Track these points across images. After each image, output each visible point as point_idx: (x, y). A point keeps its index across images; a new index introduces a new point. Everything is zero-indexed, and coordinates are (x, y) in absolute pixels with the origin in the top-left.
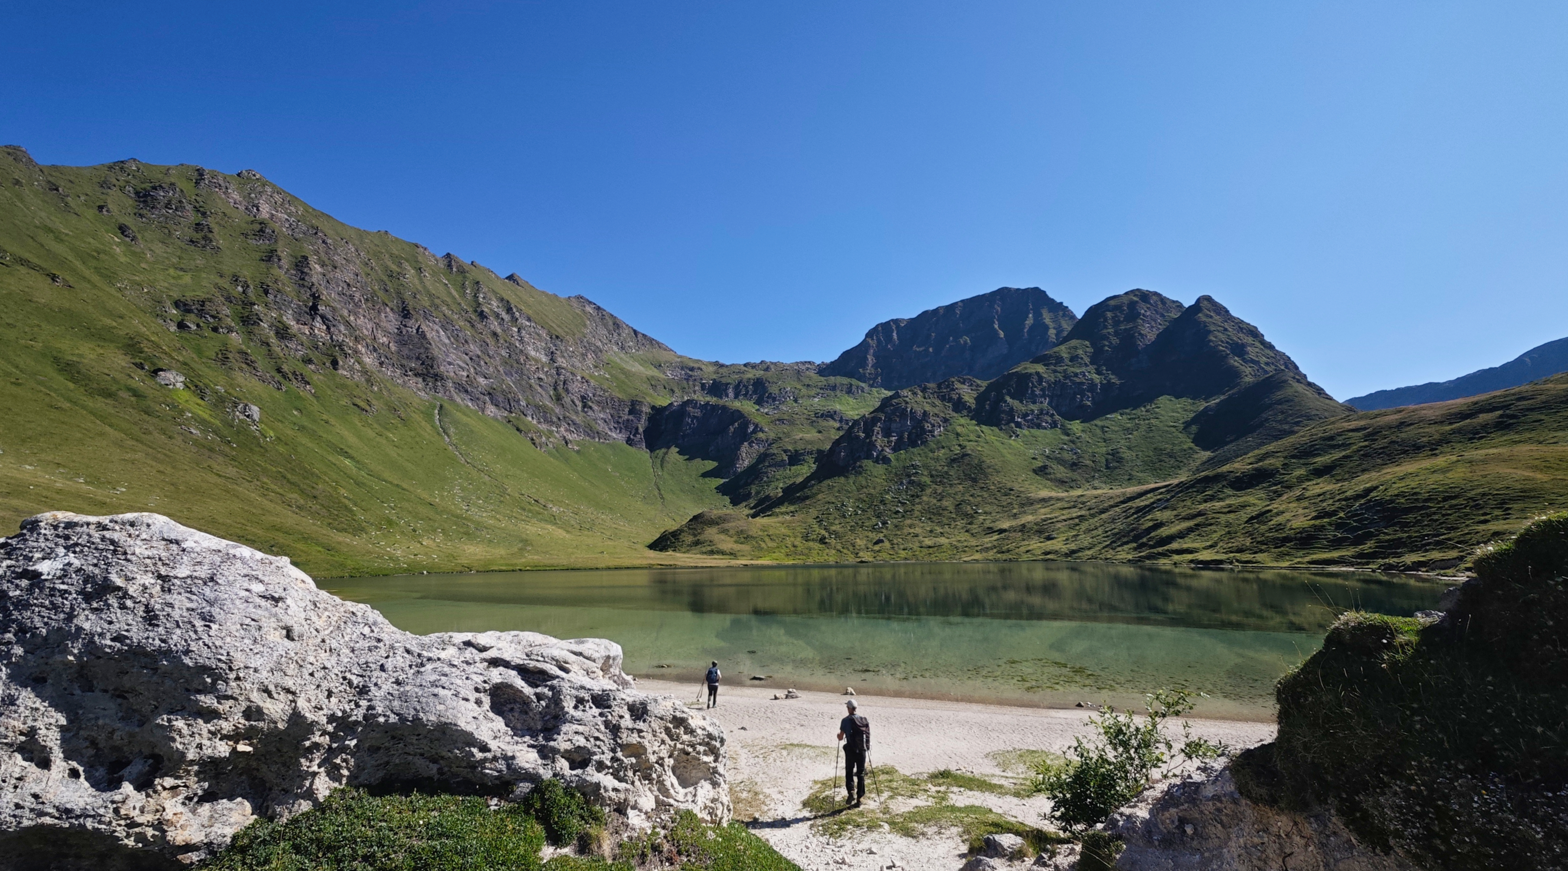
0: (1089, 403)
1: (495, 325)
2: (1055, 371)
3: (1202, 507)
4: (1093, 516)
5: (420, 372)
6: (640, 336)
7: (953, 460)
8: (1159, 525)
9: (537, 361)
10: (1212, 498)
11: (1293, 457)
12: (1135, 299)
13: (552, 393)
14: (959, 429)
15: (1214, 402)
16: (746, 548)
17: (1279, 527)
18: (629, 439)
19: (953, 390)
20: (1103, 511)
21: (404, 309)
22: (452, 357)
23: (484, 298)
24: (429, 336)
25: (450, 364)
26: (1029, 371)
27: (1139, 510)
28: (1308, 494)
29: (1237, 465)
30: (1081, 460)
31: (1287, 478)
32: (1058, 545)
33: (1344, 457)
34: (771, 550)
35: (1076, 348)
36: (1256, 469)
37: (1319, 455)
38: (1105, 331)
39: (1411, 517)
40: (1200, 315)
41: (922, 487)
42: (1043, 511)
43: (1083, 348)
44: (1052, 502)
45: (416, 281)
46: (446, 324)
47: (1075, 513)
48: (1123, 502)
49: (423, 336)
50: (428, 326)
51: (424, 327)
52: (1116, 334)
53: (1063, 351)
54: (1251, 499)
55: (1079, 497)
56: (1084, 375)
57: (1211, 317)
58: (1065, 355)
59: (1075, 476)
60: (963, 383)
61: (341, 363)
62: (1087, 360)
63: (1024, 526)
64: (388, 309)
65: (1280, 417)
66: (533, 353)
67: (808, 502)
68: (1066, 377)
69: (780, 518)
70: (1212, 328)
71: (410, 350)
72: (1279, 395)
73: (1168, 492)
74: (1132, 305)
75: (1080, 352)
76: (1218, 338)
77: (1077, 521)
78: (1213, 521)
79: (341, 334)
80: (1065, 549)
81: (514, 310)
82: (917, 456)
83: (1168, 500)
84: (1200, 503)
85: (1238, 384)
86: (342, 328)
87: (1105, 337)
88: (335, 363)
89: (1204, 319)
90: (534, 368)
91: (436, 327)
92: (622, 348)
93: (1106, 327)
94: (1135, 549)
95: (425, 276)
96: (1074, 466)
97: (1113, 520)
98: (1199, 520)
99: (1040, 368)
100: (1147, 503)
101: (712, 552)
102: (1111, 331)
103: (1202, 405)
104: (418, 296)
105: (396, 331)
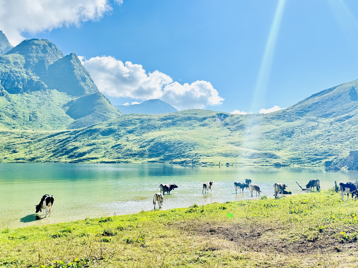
0: (21, 88)
2: (5, 67)
3: (93, 141)
4: (36, 142)
8: (76, 148)
10: (95, 138)
11: (120, 126)
12: (46, 44)
15: (75, 99)
20: (40, 141)
27: (61, 141)
28: (130, 139)
29: (101, 126)
30: (17, 114)
31: (120, 133)
32: (21, 154)
33: (136, 128)
35: (17, 58)
36: (109, 129)
37: (128, 126)
38: (31, 55)
39: (171, 149)
40: (71, 60)
42: (5, 138)
43: (20, 58)
44: (8, 134)
47: (25, 140)
48: (49, 137)
52: (37, 57)
53: (10, 57)
54: (110, 140)
55: (23, 133)
56: (20, 73)
57: (75, 63)
58: (11, 60)
59: (15, 122)
62: (22, 66)
68: (11, 71)
70: (75, 67)
73: (71, 134)
74: (44, 46)
75: (19, 61)
76: (77, 73)
77: (28, 144)
78: (99, 147)
80: (27, 157)
83: (75, 138)
85: (84, 94)
87: (31, 57)
89: (73, 63)
93: (32, 52)
94: (69, 158)
96: (14, 117)
97: (48, 145)
98: (94, 146)
100: (64, 138)
102: (35, 55)
103: (70, 99)
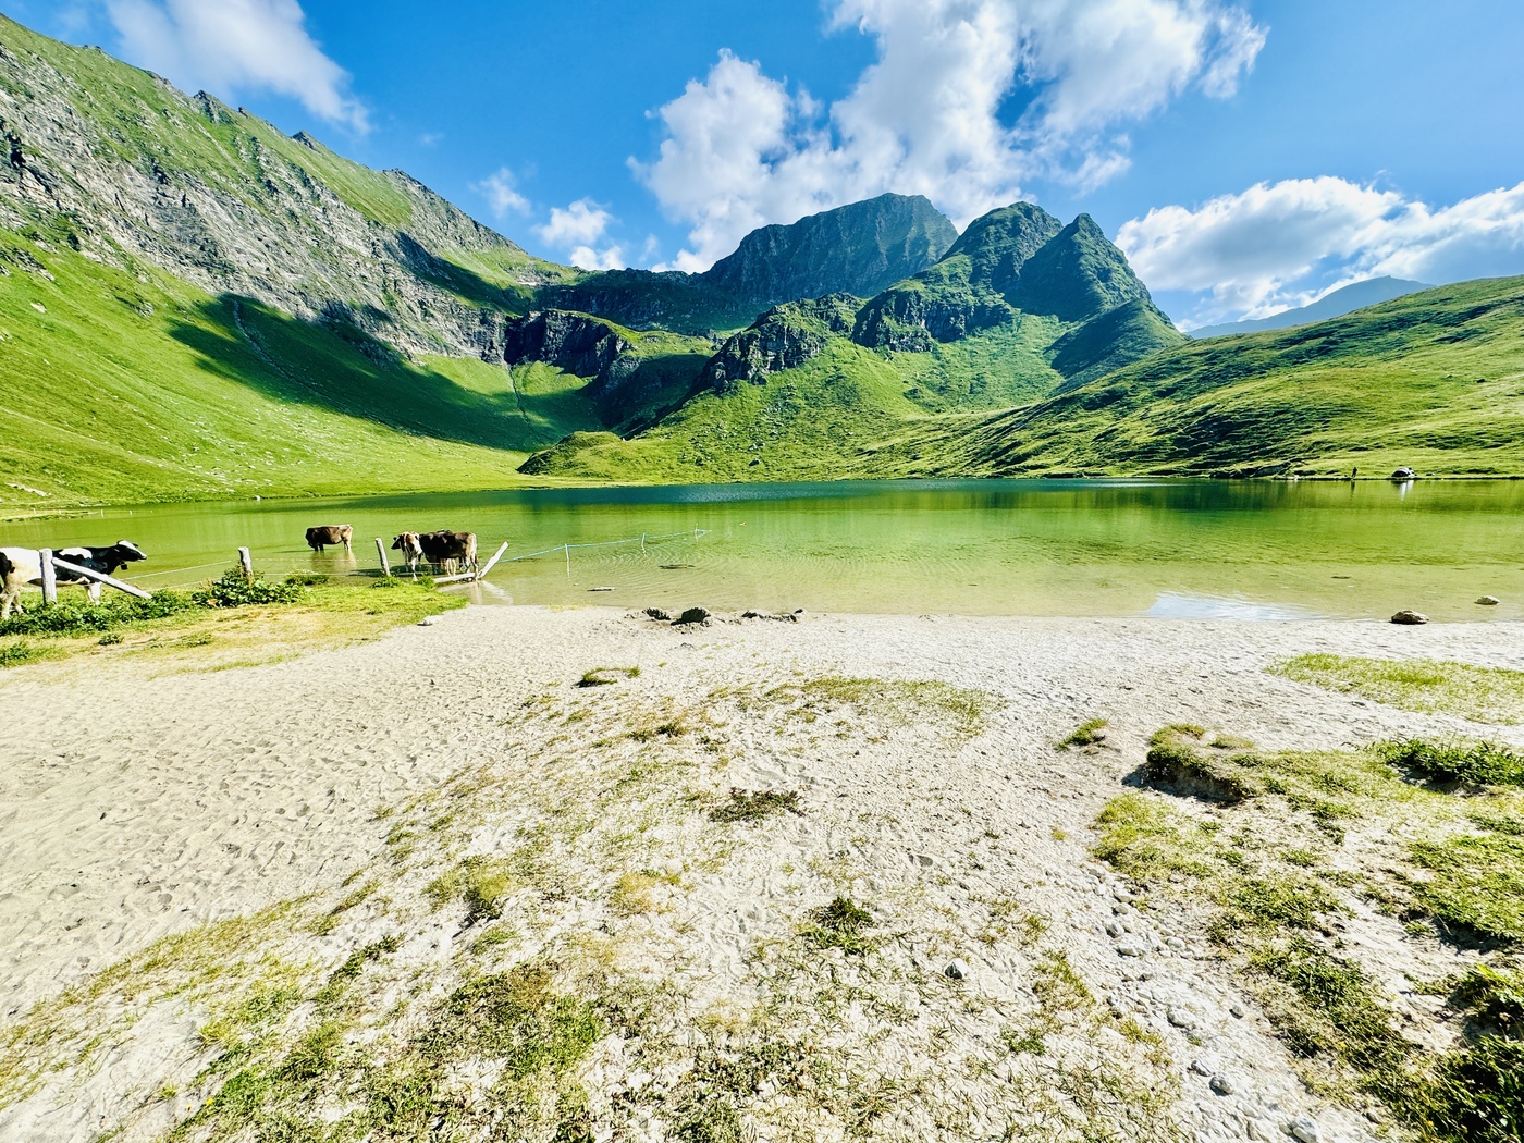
0: (962, 326)
1: (289, 202)
2: (934, 291)
3: (1056, 427)
4: (956, 437)
5: (201, 260)
6: (481, 228)
7: (829, 383)
8: (1016, 445)
9: (356, 254)
10: (1066, 419)
11: (1142, 380)
12: (1019, 213)
13: (381, 295)
14: (835, 351)
15: (1074, 328)
16: (621, 470)
17: (1124, 443)
18: (484, 354)
19: (831, 307)
20: (966, 433)
21: (156, 170)
22: (240, 243)
23: (267, 162)
24: (202, 210)
25: (239, 251)
26: (909, 289)
27: (999, 431)
28: (1150, 414)
29: (1091, 388)
30: (948, 384)
31: (1133, 399)
32: (922, 464)
33: (1186, 380)
34: (645, 471)
35: (955, 266)
36: (1108, 391)
37: (1163, 378)
38: (985, 248)
39: (1243, 431)
40: (1076, 235)
41: (797, 409)
42: (910, 433)
43: (962, 264)
44: (919, 425)
45: (166, 132)
46: (221, 194)
47: (940, 434)
48: (984, 424)
49: (193, 210)
50: (196, 197)
51: (191, 199)
52: (996, 251)
53: (943, 268)
54: (1100, 419)
55: (944, 420)
56: (960, 297)
57: (1086, 238)
58: (944, 273)
59: (941, 399)
60: (842, 300)
61: (82, 241)
62: (965, 280)
63: (892, 447)
64: (132, 170)
65: (1130, 344)
66: (348, 243)
67: (683, 424)
68: (944, 297)
69: (656, 440)
70: (1085, 250)
71: (180, 229)
72: (1132, 323)
73: (1026, 414)
74: (1015, 219)
75: (959, 270)
76: (1088, 262)
77: (942, 442)
78: (1065, 440)
79: (69, 199)
80: (930, 468)
81: (313, 183)
82: (793, 377)
83: (1026, 421)
84: (1055, 423)
85: (1099, 311)
86: (70, 191)
87: (984, 255)
88: (73, 240)
89: (1079, 240)
90: (353, 263)
91: (209, 200)
92: (462, 244)
93: (986, 243)
94: (993, 466)
95: (174, 123)
96: (942, 389)
97: (975, 441)
98: (1053, 439)
99: (919, 286)
100: (1008, 424)
101: (587, 475)
102: (992, 248)
103: (1063, 332)
104: (170, 152)
105: (152, 201)
